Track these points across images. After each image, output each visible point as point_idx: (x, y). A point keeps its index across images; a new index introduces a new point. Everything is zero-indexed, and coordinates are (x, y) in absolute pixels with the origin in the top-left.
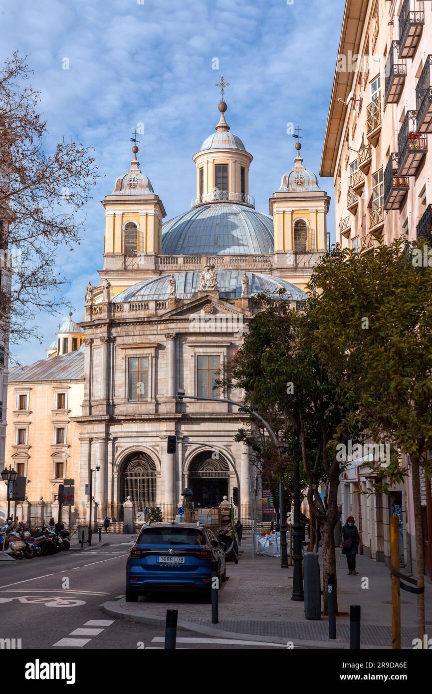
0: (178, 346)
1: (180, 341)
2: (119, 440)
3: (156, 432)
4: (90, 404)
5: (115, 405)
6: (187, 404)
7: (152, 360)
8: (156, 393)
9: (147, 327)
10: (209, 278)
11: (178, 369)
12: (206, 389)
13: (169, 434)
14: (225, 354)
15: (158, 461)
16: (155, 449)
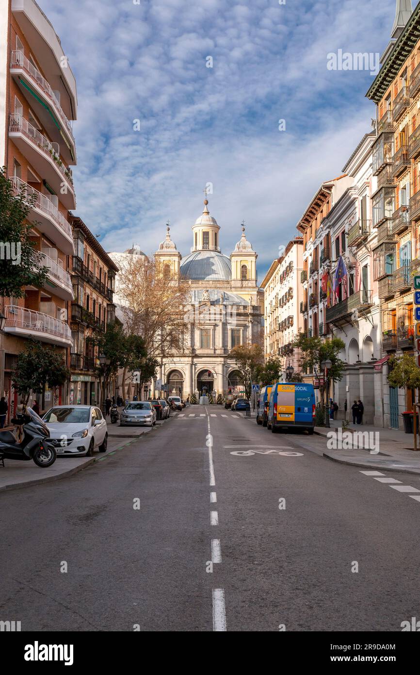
3: (184, 361)
10: (206, 295)
12: (205, 344)
13: (189, 362)
14: (213, 328)
15: (184, 374)
16: (182, 369)
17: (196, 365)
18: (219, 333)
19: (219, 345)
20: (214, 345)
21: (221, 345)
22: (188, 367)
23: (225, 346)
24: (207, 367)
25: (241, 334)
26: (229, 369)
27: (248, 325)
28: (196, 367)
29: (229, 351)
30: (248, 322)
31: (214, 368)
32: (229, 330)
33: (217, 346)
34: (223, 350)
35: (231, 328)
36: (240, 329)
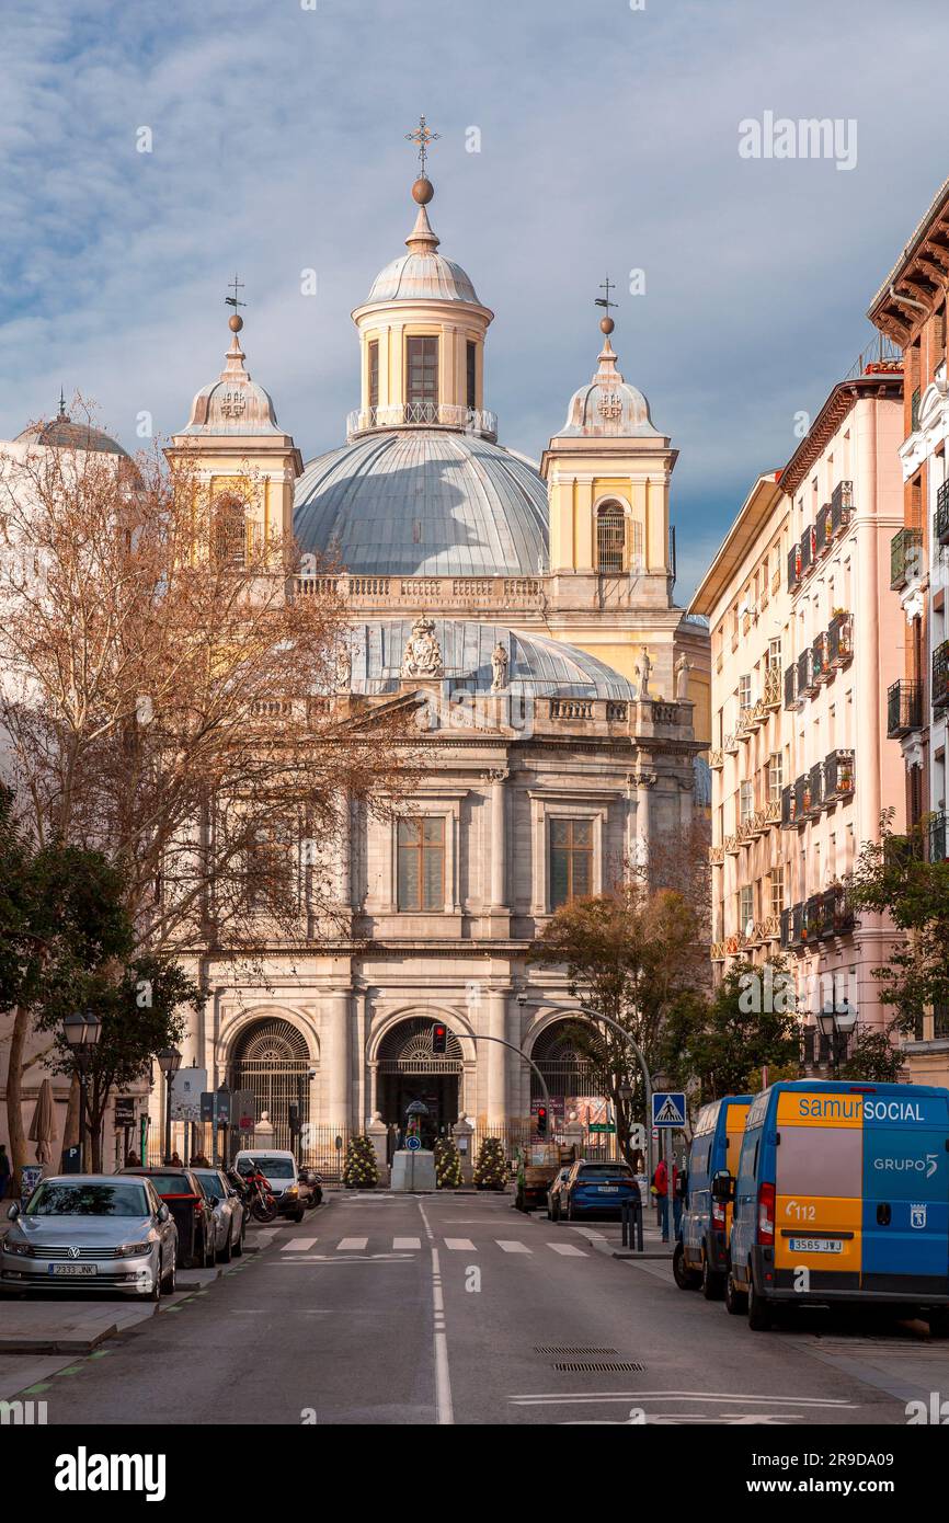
2: (229, 993)
3: (314, 976)
6: (375, 920)
8: (309, 895)
10: (423, 651)
12: (415, 889)
13: (337, 981)
14: (457, 815)
15: (314, 1039)
16: (307, 1013)
17: (372, 993)
18: (489, 834)
19: (488, 893)
20: (464, 894)
21: (496, 898)
22: (333, 1005)
23: (518, 899)
24: (428, 1007)
25: (594, 841)
26: (539, 1016)
27: (628, 795)
28: (373, 1004)
29: (536, 926)
30: (632, 781)
31: (462, 1010)
32: (535, 823)
33: (475, 899)
34: (508, 920)
35: (547, 814)
36: (591, 818)
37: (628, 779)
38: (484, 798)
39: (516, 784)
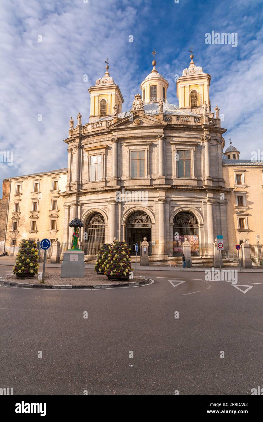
0: (119, 146)
1: (120, 144)
2: (85, 205)
3: (105, 199)
4: (70, 185)
5: (83, 185)
6: (125, 182)
7: (103, 156)
8: (106, 176)
9: (101, 137)
10: (138, 103)
11: (119, 160)
12: (136, 172)
13: (112, 199)
14: (148, 149)
15: (106, 217)
16: (104, 210)
17: (124, 203)
18: (158, 155)
19: (158, 172)
20: (151, 173)
21: (160, 173)
22: (111, 207)
23: (168, 174)
24: (140, 207)
25: (191, 157)
26: (175, 209)
27: (202, 144)
28: (123, 206)
29: (174, 182)
30: (203, 140)
31: (151, 208)
32: (173, 151)
33: (155, 174)
34: (164, 179)
35: (176, 149)
36: (190, 150)
37: (201, 139)
38: (157, 145)
39: (166, 140)
